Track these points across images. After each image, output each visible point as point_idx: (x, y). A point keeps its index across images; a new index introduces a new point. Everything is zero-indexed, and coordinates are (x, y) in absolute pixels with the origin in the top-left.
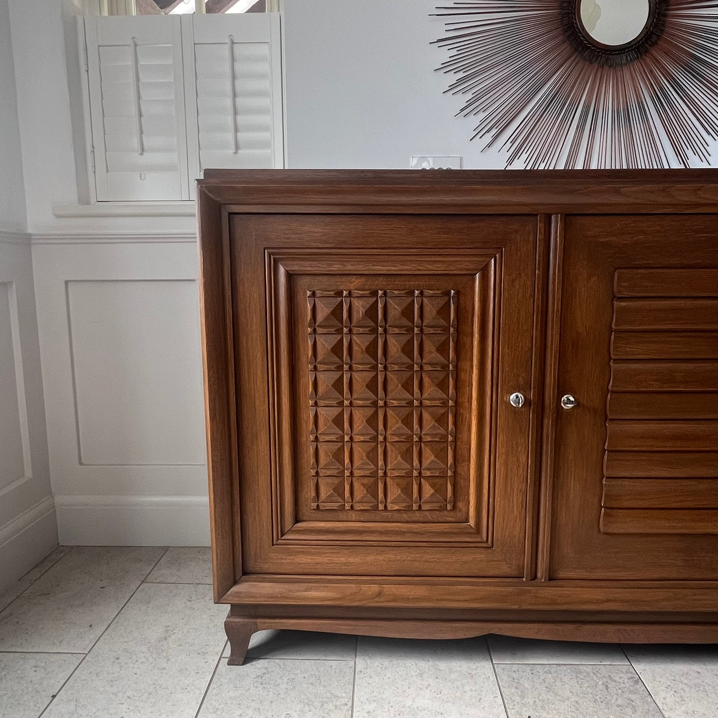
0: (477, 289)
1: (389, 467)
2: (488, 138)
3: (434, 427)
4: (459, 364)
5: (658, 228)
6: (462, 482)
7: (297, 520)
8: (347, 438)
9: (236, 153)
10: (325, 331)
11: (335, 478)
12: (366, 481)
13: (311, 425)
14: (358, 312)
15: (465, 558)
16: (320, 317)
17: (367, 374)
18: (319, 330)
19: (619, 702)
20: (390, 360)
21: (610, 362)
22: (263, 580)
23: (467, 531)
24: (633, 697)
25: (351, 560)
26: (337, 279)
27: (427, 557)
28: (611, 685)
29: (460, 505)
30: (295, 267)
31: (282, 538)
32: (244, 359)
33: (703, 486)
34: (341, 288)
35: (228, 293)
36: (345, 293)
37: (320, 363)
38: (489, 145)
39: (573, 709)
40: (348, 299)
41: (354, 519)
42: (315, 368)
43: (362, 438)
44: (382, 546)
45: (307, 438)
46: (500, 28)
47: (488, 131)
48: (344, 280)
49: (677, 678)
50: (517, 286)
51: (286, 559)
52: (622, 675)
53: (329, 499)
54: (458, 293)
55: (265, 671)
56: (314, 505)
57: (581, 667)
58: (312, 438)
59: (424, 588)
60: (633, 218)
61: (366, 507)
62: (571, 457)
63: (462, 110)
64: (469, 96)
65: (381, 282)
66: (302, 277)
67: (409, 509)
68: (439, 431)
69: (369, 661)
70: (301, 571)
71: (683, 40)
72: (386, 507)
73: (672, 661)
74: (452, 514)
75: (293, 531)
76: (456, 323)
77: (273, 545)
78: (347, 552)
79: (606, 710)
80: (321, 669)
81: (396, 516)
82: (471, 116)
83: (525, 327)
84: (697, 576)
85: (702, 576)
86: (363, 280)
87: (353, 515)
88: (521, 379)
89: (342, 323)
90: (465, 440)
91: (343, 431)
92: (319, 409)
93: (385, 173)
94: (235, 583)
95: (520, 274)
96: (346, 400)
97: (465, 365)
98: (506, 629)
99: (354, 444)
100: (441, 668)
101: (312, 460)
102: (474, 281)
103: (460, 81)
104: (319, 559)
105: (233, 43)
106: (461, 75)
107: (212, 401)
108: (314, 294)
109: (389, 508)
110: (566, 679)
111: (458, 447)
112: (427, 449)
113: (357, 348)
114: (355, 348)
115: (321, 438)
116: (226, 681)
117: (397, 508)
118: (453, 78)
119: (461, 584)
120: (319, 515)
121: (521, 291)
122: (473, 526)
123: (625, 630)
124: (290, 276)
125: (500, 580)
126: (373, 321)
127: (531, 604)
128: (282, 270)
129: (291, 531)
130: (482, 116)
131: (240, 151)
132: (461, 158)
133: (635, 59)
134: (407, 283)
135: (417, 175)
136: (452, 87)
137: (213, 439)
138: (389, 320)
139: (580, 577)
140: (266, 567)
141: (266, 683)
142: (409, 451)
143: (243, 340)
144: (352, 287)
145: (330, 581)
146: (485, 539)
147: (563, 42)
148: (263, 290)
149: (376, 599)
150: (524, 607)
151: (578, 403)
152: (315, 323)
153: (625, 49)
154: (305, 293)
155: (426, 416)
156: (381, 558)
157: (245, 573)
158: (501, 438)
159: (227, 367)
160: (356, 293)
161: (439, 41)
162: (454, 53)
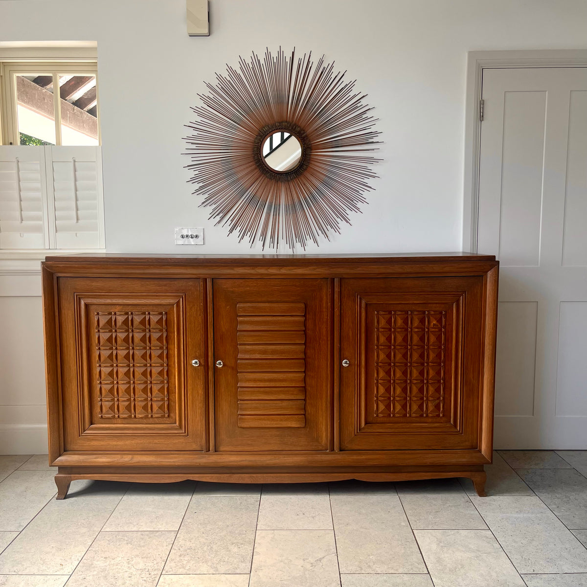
0: (175, 312)
1: (136, 396)
2: (218, 218)
3: (157, 376)
4: (169, 346)
5: (255, 284)
6: (172, 403)
7: (92, 424)
8: (115, 382)
9: (77, 222)
10: (104, 331)
11: (110, 402)
12: (125, 403)
13: (98, 376)
14: (119, 322)
15: (175, 441)
16: (101, 325)
17: (125, 351)
18: (101, 331)
19: (242, 507)
20: (135, 344)
21: (237, 345)
22: (74, 454)
23: (175, 428)
25: (119, 443)
26: (109, 307)
27: (156, 441)
28: (244, 502)
29: (172, 415)
30: (89, 301)
31: (84, 433)
32: (65, 344)
33: (285, 404)
34: (111, 311)
35: (57, 314)
36: (113, 313)
37: (101, 346)
38: (219, 222)
39: (219, 510)
40: (115, 316)
41: (120, 423)
42: (99, 349)
43: (122, 382)
45: (96, 382)
46: (221, 160)
47: (218, 215)
48: (112, 307)
50: (193, 311)
51: (86, 443)
52: (252, 499)
53: (107, 413)
54: (166, 313)
56: (100, 416)
57: (235, 497)
58: (98, 382)
59: (154, 456)
60: (244, 280)
61: (125, 416)
62: (223, 390)
63: (203, 203)
64: (206, 196)
65: (130, 308)
66: (93, 306)
67: (147, 417)
68: (160, 379)
72: (135, 416)
74: (168, 419)
75: (90, 429)
76: (166, 327)
77: (79, 436)
78: (116, 439)
79: (233, 510)
81: (141, 420)
82: (208, 206)
83: (198, 329)
84: (287, 449)
85: (289, 449)
86: (121, 307)
87: (119, 421)
88: (197, 353)
89: (112, 327)
90: (173, 382)
91: (113, 379)
92: (102, 368)
94: (60, 456)
95: (194, 305)
96: (115, 364)
97: (171, 346)
98: (196, 477)
99: (119, 385)
101: (99, 393)
102: (174, 307)
103: (201, 188)
104: (102, 443)
105: (75, 161)
106: (201, 184)
107: (48, 365)
108: (98, 314)
109: (137, 417)
111: (169, 386)
112: (154, 387)
114: (118, 339)
115: (103, 382)
117: (141, 417)
118: (197, 186)
120: (102, 420)
121: (195, 312)
122: (178, 425)
123: (253, 476)
124: (87, 306)
125: (192, 452)
126: (127, 326)
127: (205, 463)
128: (83, 302)
129: (88, 429)
130: (214, 206)
131: (79, 221)
132: (203, 229)
133: (295, 178)
134: (142, 309)
136: (197, 191)
137: (49, 383)
138: (134, 326)
139: (230, 450)
140: (76, 447)
142: (146, 388)
143: (64, 335)
145: (108, 454)
146: (184, 431)
147: (256, 168)
148: (74, 312)
150: (202, 464)
151: (224, 365)
152: (99, 327)
153: (289, 173)
154: (94, 313)
155: (153, 371)
156: (133, 442)
157: (65, 451)
158: (189, 382)
159: (56, 349)
160: (118, 313)
161: (189, 166)
162: (197, 172)
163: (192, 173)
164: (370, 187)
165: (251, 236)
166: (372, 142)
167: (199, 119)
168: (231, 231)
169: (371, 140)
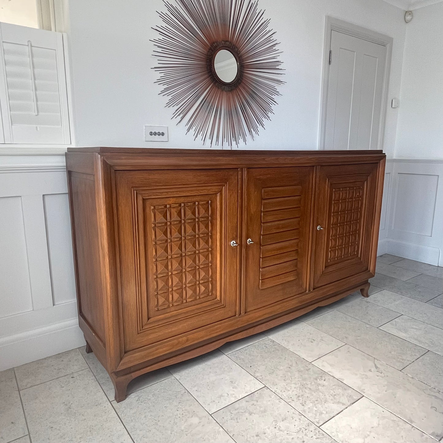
0: (218, 200)
1: (187, 283)
3: (204, 261)
4: (213, 232)
7: (149, 319)
8: (170, 274)
10: (160, 225)
11: (165, 293)
12: (178, 291)
13: (154, 271)
14: (174, 214)
15: (217, 314)
16: (158, 219)
17: (178, 242)
18: (157, 224)
19: (273, 350)
20: (187, 235)
21: (261, 224)
22: (135, 353)
23: (217, 302)
24: (276, 347)
25: (173, 329)
26: (164, 200)
28: (267, 346)
29: (214, 292)
31: (143, 329)
34: (166, 204)
36: (168, 206)
37: (158, 240)
38: (180, 122)
39: (262, 358)
40: (169, 209)
42: (156, 243)
43: (176, 272)
44: (187, 318)
47: (179, 115)
48: (167, 200)
49: (283, 336)
50: (232, 197)
51: (144, 339)
52: (268, 342)
53: (163, 304)
54: (212, 202)
55: (138, 397)
56: (156, 309)
57: (254, 344)
58: (155, 277)
59: (204, 332)
61: (178, 303)
62: (251, 262)
64: (170, 97)
65: (182, 200)
66: (149, 200)
67: (196, 299)
68: (206, 262)
69: (180, 374)
70: (151, 342)
71: (251, 85)
72: (186, 301)
73: (278, 331)
74: (211, 297)
75: (148, 324)
76: (211, 215)
77: (138, 334)
78: (171, 327)
79: (271, 354)
80: (162, 385)
81: (191, 304)
82: (171, 107)
83: (235, 214)
86: (175, 199)
87: (173, 309)
88: (234, 235)
89: (167, 220)
90: (215, 264)
91: (168, 270)
92: (158, 262)
93: (184, 151)
94: (121, 359)
95: (233, 192)
96: (169, 255)
98: (232, 338)
99: (173, 276)
100: (209, 364)
101: (155, 287)
102: (217, 196)
103: (166, 89)
104: (160, 334)
105: (31, 46)
108: (154, 208)
109: (188, 301)
110: (253, 350)
111: (213, 268)
112: (202, 271)
113: (173, 231)
115: (159, 276)
116: (124, 409)
117: (191, 300)
118: (163, 87)
119: (216, 325)
120: (158, 313)
121: (233, 199)
122: (219, 300)
124: (144, 200)
125: (229, 319)
126: (180, 218)
127: (241, 325)
128: (140, 198)
129: (146, 325)
130: (176, 108)
131: (40, 114)
134: (193, 199)
135: (196, 152)
136: (162, 92)
138: (186, 216)
139: (254, 309)
140: (135, 346)
141: (143, 401)
142: (195, 274)
144: (170, 203)
146: (223, 304)
147: (208, 77)
148: (131, 208)
149: (187, 343)
150: (239, 327)
151: (252, 241)
152: (155, 221)
154: (150, 208)
155: (201, 256)
156: (185, 325)
157: (125, 353)
158: (228, 261)
160: (172, 206)
161: (155, 68)
162: (162, 75)
163: (158, 75)
164: (276, 102)
165: (203, 135)
166: (278, 69)
167: (164, 25)
168: (188, 130)
169: (277, 67)
